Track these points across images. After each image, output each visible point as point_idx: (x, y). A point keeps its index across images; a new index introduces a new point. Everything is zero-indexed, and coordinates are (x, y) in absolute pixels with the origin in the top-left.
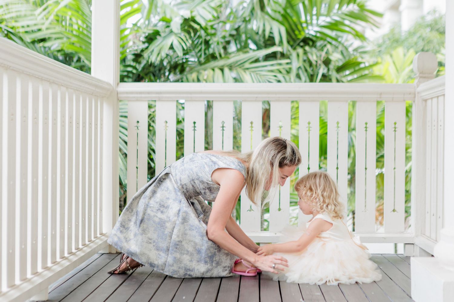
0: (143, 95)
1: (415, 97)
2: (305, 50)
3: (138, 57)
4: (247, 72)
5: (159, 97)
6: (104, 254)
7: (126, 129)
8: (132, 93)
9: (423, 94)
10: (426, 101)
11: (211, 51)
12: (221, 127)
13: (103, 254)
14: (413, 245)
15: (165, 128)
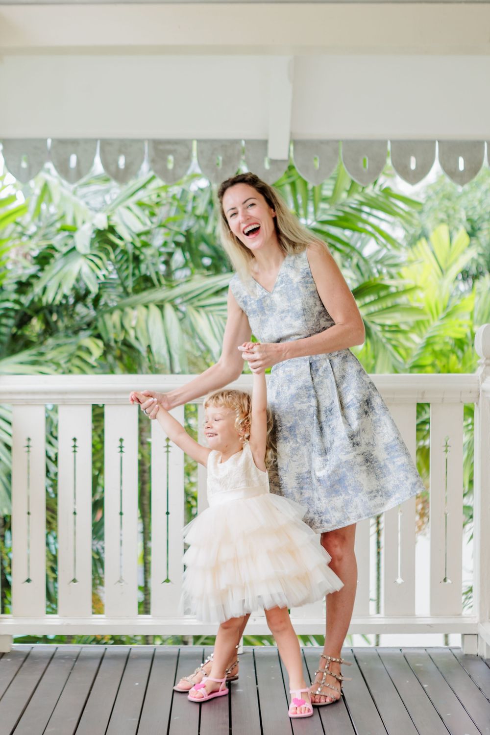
0: (37, 397)
1: (479, 397)
3: (23, 286)
4: (202, 311)
5: (63, 399)
7: (10, 423)
8: (19, 393)
11: (143, 270)
12: (164, 447)
14: (476, 636)
15: (73, 449)
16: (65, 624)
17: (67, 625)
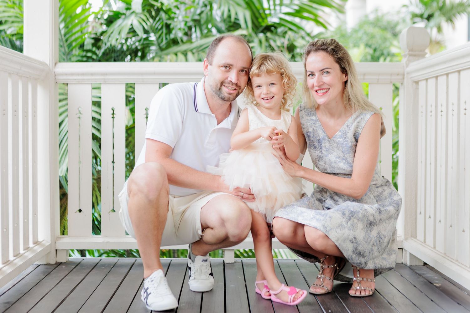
0: (86, 77)
1: (404, 78)
2: (266, 37)
3: (97, 41)
5: (104, 79)
6: (41, 265)
8: (72, 74)
9: (414, 75)
10: (417, 83)
11: (172, 36)
13: (39, 265)
14: (401, 250)
15: (112, 116)
16: (106, 241)
17: (107, 242)
